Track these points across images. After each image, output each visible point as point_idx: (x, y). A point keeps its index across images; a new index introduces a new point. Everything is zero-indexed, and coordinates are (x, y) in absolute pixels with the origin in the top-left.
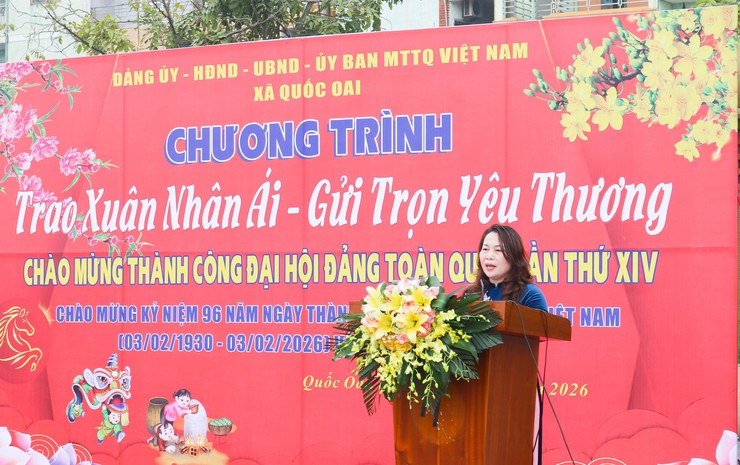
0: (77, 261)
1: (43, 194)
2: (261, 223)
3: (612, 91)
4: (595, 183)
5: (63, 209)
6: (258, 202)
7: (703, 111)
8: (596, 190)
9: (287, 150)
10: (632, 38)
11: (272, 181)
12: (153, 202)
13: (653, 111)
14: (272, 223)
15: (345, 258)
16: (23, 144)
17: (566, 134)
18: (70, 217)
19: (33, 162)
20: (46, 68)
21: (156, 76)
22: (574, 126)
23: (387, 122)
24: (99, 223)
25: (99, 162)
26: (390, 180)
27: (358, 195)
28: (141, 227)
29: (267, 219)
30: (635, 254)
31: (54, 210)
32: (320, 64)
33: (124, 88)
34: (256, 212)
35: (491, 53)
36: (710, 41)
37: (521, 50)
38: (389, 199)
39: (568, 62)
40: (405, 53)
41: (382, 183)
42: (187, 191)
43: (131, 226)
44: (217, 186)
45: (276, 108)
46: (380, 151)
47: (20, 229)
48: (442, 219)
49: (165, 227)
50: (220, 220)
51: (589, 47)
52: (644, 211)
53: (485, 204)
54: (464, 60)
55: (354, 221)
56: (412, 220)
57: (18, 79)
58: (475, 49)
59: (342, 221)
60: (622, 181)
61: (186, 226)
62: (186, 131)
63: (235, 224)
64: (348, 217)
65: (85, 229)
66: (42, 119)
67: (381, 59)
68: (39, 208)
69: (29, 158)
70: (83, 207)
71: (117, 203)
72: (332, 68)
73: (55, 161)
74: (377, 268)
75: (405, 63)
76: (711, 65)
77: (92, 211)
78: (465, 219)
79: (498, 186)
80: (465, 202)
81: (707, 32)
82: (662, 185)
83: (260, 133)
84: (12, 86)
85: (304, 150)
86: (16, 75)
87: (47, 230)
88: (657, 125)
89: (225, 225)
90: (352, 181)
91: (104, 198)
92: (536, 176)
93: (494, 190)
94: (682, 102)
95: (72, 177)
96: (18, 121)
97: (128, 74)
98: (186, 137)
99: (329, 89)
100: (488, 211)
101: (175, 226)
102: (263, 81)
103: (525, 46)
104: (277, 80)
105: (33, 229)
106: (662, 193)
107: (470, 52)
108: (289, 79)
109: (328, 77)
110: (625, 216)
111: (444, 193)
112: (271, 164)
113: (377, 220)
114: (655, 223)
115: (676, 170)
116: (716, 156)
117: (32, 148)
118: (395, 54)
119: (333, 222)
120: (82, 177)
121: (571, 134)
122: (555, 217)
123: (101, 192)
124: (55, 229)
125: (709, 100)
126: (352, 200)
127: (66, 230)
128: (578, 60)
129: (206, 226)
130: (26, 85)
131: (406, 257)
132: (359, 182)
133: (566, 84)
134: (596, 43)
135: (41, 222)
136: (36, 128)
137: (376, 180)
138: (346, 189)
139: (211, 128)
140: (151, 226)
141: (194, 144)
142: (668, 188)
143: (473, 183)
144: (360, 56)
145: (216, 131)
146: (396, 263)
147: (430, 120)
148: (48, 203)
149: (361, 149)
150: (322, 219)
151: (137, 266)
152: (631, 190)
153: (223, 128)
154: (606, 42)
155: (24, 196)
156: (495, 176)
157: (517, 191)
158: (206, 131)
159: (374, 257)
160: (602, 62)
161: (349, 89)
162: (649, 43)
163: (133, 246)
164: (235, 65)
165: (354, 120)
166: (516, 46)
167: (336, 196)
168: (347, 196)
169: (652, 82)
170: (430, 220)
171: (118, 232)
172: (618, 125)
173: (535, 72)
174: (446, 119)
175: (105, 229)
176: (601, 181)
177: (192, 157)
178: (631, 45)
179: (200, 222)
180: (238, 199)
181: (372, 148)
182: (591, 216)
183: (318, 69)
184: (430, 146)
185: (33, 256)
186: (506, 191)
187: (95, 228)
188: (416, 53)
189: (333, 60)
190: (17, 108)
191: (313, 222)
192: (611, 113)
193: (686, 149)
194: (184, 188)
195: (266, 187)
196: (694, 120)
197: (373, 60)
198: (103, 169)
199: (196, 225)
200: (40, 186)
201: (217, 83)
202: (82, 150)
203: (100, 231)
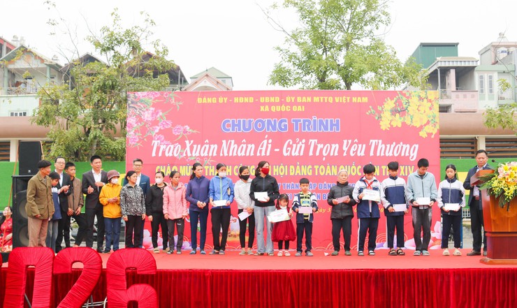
0: (181, 167)
1: (165, 142)
2: (263, 154)
3: (397, 115)
4: (392, 144)
5: (174, 148)
6: (262, 147)
7: (428, 123)
8: (393, 146)
9: (274, 128)
10: (404, 98)
11: (268, 139)
12: (216, 146)
13: (412, 122)
14: (268, 154)
15: (298, 167)
16: (155, 123)
17: (381, 128)
18: (178, 150)
19: (160, 130)
20: (166, 95)
21: (218, 100)
22: (384, 125)
23: (315, 121)
24: (191, 153)
25: (191, 130)
26: (316, 141)
27: (303, 146)
28: (210, 155)
29: (266, 153)
30: (406, 167)
31: (170, 148)
32: (288, 99)
33: (203, 104)
34: (261, 151)
35: (354, 100)
36: (430, 101)
37: (365, 100)
38: (316, 147)
39: (381, 104)
40: (322, 98)
41: (313, 142)
42: (231, 143)
43: (206, 154)
44: (244, 140)
45: (270, 114)
46: (312, 130)
47: (154, 155)
48: (336, 154)
49: (221, 155)
50: (246, 153)
51: (389, 100)
52: (409, 153)
53: (352, 149)
54: (344, 101)
55: (302, 154)
56: (325, 154)
57: (153, 98)
58: (348, 98)
59: (297, 154)
60: (401, 143)
61: (230, 154)
62: (231, 120)
63: (252, 154)
64: (299, 152)
65: (184, 155)
66: (165, 113)
67: (312, 99)
68: (162, 147)
69: (158, 128)
70: (184, 147)
71: (199, 146)
72: (293, 101)
73: (170, 129)
74: (311, 170)
75: (322, 101)
76: (430, 109)
77: (188, 149)
78: (345, 154)
79: (358, 144)
80: (345, 148)
81: (429, 98)
82: (415, 145)
83: (263, 123)
84: (150, 100)
85: (281, 129)
86: (152, 97)
87: (167, 155)
88: (413, 126)
89: (248, 154)
90: (301, 140)
91: (194, 143)
92: (371, 141)
93: (356, 145)
94: (421, 119)
95: (178, 136)
96: (153, 114)
97: (205, 99)
98: (231, 123)
99: (291, 108)
100: (354, 152)
101: (226, 154)
102: (264, 104)
103: (367, 98)
104: (270, 104)
105: (160, 155)
106: (415, 148)
107: (346, 100)
108: (275, 104)
109: (291, 104)
110: (403, 155)
111: (337, 145)
112: (267, 133)
113: (311, 154)
114: (413, 157)
115: (419, 140)
116: (433, 136)
117: (159, 124)
118: (318, 98)
119: (293, 154)
120: (183, 136)
121: (383, 128)
122: (378, 154)
123: (192, 142)
124: (171, 154)
125: (430, 119)
126: (301, 147)
127: (175, 155)
128: (386, 105)
129: (239, 155)
130: (157, 100)
131: (322, 167)
132: (304, 141)
133: (381, 112)
134: (392, 99)
135: (164, 152)
136: (161, 117)
137: (310, 140)
138: (298, 143)
139: (242, 120)
140: (215, 154)
141: (234, 125)
142: (417, 146)
143: (348, 143)
144: (304, 98)
145: (244, 121)
146: (318, 169)
147: (331, 121)
148: (167, 145)
149: (304, 129)
150: (288, 154)
151: (208, 169)
152: (405, 146)
153: (247, 120)
154: (395, 99)
155: (155, 143)
156: (356, 140)
157: (364, 146)
158: (240, 121)
159: (310, 167)
160: (394, 105)
161: (299, 108)
162: (410, 100)
163: (206, 162)
164: (252, 98)
165: (302, 120)
166: (363, 98)
167: (294, 145)
168: (299, 146)
169: (411, 113)
170: (332, 154)
171: (200, 156)
172: (400, 125)
173: (370, 107)
174: (338, 121)
175: (194, 155)
176: (394, 143)
177: (233, 130)
178: (404, 100)
179: (237, 153)
180: (253, 146)
181: (309, 129)
182: (391, 154)
183: (287, 101)
184: (331, 129)
185: (160, 165)
186: (360, 145)
187: (189, 154)
188: (326, 98)
189: (293, 99)
190: (153, 109)
191: (285, 154)
192: (398, 121)
193: (423, 134)
194: (229, 141)
195: (265, 142)
196: (425, 125)
197: (309, 99)
198: (193, 133)
199: (235, 154)
200: (163, 139)
201: (244, 104)
202: (183, 125)
203: (192, 156)
